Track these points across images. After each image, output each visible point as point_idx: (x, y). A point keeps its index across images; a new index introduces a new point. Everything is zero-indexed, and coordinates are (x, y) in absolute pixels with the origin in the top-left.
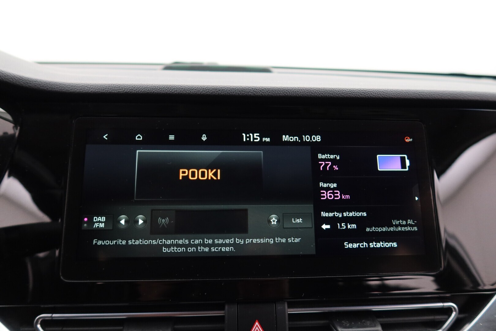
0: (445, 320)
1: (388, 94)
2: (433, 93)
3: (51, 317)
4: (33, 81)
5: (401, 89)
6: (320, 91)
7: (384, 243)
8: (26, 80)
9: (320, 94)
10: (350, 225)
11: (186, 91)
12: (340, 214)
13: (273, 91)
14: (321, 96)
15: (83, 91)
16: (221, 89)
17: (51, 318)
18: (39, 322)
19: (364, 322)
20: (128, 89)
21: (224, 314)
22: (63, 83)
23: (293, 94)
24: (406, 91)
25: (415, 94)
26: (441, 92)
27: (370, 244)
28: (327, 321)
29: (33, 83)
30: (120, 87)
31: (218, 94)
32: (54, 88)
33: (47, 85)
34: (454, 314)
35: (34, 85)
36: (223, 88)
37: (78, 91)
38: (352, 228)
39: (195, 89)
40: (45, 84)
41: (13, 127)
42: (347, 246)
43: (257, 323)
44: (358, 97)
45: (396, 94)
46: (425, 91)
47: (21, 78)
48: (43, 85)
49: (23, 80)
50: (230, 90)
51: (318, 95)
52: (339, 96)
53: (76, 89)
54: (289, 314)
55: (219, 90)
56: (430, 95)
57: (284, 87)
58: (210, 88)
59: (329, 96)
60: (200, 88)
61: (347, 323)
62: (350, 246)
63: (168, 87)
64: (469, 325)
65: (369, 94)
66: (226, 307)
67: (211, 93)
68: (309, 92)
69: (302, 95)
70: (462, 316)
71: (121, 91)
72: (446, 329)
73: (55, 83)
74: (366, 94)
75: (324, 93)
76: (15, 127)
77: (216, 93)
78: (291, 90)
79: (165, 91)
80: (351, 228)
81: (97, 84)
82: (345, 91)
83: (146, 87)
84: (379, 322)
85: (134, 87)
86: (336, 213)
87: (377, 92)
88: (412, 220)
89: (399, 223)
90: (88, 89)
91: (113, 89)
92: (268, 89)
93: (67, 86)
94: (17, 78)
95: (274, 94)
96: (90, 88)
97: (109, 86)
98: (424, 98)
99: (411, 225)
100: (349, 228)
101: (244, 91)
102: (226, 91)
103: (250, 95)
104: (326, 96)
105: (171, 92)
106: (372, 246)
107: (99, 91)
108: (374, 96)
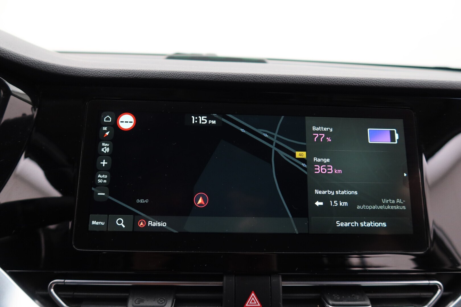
0: (430, 297)
1: (381, 83)
2: (424, 83)
3: (64, 282)
4: (51, 66)
5: (393, 78)
6: (316, 79)
7: (374, 223)
8: (45, 65)
9: (315, 82)
10: (342, 203)
11: (191, 77)
12: (333, 192)
13: (272, 78)
14: (317, 83)
15: (96, 76)
16: (224, 76)
17: (63, 284)
18: (53, 287)
19: (354, 296)
20: (137, 74)
21: (222, 284)
22: (78, 68)
23: (291, 81)
24: (397, 80)
25: (406, 83)
26: (431, 82)
27: (361, 223)
28: (319, 295)
29: (51, 67)
30: (130, 72)
31: (221, 80)
32: (70, 73)
33: (64, 70)
34: (439, 291)
35: (52, 69)
36: (225, 75)
37: (92, 75)
38: (344, 205)
39: (200, 76)
40: (62, 68)
41: (32, 108)
42: (338, 225)
43: (253, 294)
44: (352, 85)
45: (388, 83)
46: (415, 80)
47: (40, 63)
48: (60, 70)
49: (42, 65)
50: (231, 77)
51: (314, 83)
52: (334, 84)
53: (90, 73)
54: (283, 286)
55: (222, 77)
56: (421, 84)
57: (282, 75)
58: (213, 75)
59: (324, 83)
60: (204, 74)
61: (338, 296)
62: (342, 224)
63: (174, 73)
64: (454, 302)
65: (362, 82)
66: (225, 278)
67: (214, 79)
68: (306, 80)
69: (299, 83)
70: (446, 293)
71: (131, 76)
72: (432, 305)
73: (71, 68)
74: (360, 83)
75: (320, 81)
76: (34, 108)
77: (218, 79)
78: (288, 78)
79: (172, 77)
80: (342, 205)
81: (109, 69)
82: (340, 79)
83: (154, 73)
84: (368, 296)
85: (143, 72)
86: (328, 191)
87: (370, 81)
88: (400, 200)
89: (389, 202)
90: (101, 74)
91: (124, 74)
92: (267, 76)
93: (82, 71)
94: (36, 62)
95: (273, 81)
96: (102, 73)
97: (120, 71)
98: (415, 87)
99: (399, 204)
100: (340, 205)
101: (245, 77)
102: (228, 77)
103: (251, 82)
104: (322, 84)
105: (177, 77)
106: (362, 225)
107: (111, 76)
108: (367, 84)
